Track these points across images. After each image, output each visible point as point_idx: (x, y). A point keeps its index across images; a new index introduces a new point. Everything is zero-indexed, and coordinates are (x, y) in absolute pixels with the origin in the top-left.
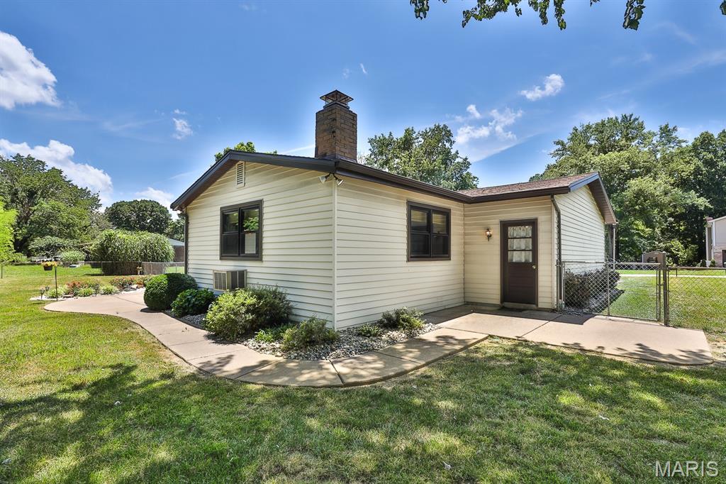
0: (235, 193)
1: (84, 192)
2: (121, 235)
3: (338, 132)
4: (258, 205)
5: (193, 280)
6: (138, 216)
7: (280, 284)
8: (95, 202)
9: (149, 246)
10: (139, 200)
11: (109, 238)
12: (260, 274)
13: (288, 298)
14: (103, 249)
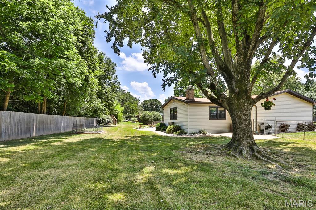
0: (173, 105)
1: (135, 98)
2: (148, 113)
3: (189, 94)
4: (177, 108)
5: (165, 124)
6: (151, 105)
7: (180, 125)
8: (139, 101)
9: (156, 116)
10: (151, 99)
11: (145, 114)
12: (177, 122)
13: (181, 127)
14: (143, 117)
